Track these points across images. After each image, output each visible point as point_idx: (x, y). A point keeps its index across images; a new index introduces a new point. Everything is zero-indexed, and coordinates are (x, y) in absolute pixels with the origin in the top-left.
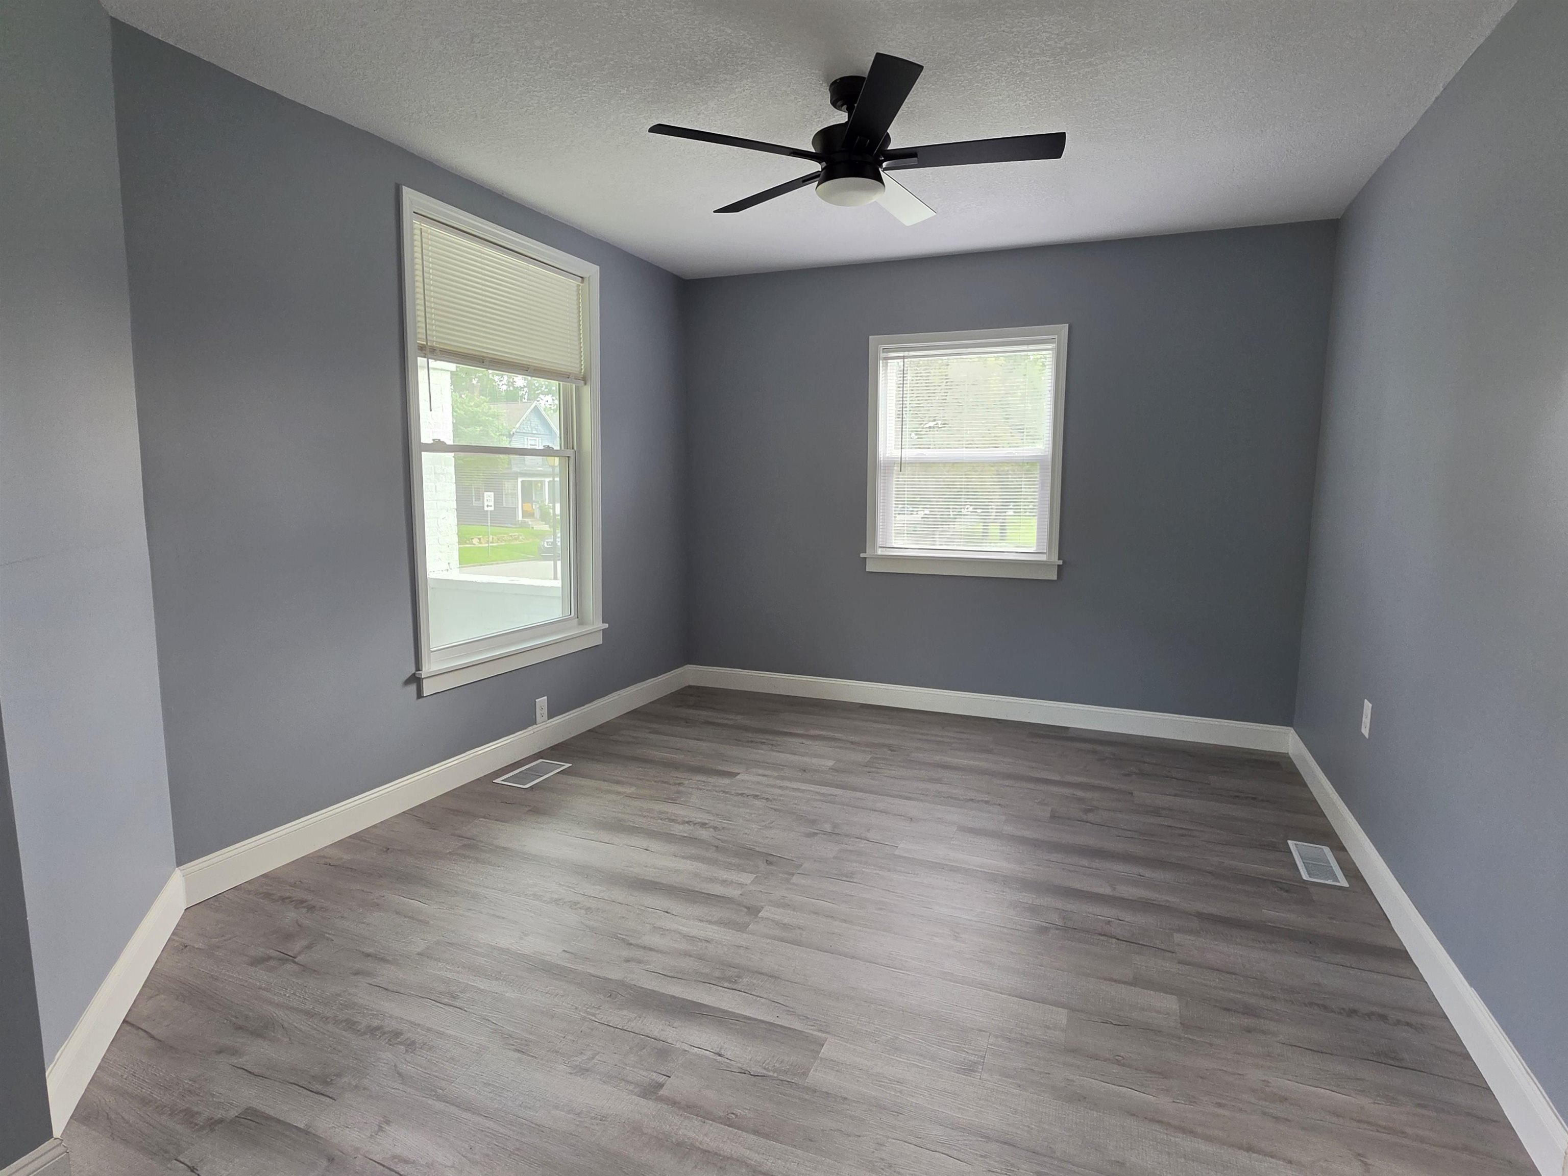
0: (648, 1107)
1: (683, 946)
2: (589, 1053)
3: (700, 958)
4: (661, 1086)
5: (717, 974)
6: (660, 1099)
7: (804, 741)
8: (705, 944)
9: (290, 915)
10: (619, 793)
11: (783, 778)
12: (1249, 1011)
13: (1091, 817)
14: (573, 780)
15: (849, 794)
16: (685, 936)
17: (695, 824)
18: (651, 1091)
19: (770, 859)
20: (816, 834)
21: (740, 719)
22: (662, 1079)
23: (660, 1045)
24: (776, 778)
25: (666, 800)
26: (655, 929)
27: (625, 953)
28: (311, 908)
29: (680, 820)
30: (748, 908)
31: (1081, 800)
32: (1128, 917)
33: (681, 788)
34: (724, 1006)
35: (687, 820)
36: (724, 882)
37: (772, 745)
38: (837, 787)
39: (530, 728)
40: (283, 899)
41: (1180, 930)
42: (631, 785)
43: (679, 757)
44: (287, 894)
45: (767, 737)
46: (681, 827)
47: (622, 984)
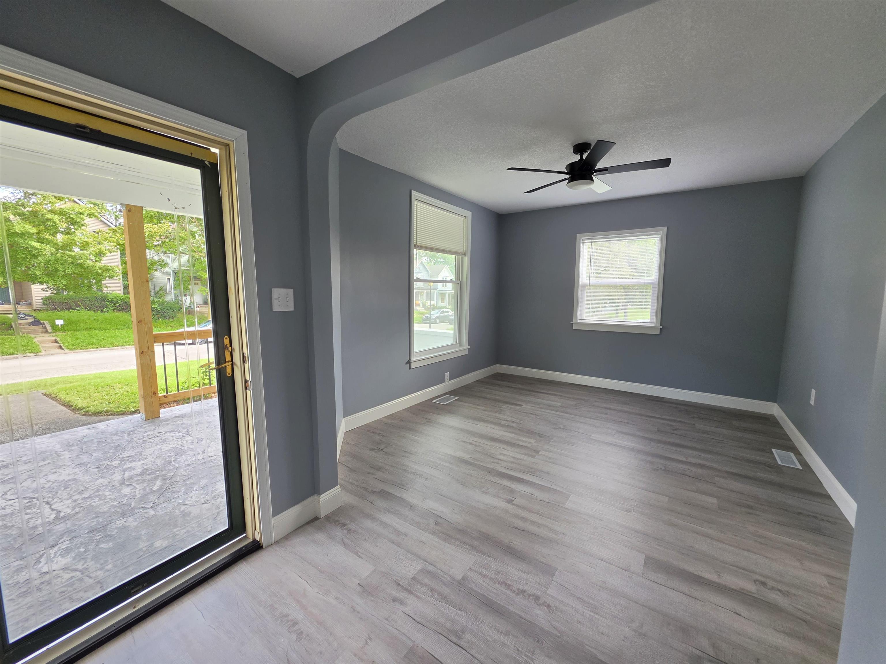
0: (509, 506)
1: (512, 460)
2: (486, 488)
3: (519, 464)
4: (513, 501)
5: (527, 470)
6: (513, 504)
7: (548, 395)
8: (520, 461)
9: (377, 438)
10: (478, 409)
11: (541, 408)
12: (750, 507)
13: (675, 432)
14: (460, 403)
15: (568, 415)
16: (513, 457)
17: (509, 421)
18: (510, 501)
19: (540, 435)
20: (557, 428)
21: (520, 386)
22: (513, 499)
23: (510, 489)
24: (538, 408)
25: (497, 412)
26: (501, 454)
27: (492, 460)
28: (383, 436)
29: (503, 419)
30: (535, 451)
31: (671, 425)
32: (693, 469)
33: (502, 409)
34: (531, 480)
35: (506, 419)
36: (523, 441)
37: (535, 396)
38: (563, 413)
39: (443, 383)
40: (374, 432)
41: (717, 476)
42: (483, 406)
43: (499, 398)
44: (375, 431)
45: (532, 393)
46: (504, 422)
47: (493, 469)
